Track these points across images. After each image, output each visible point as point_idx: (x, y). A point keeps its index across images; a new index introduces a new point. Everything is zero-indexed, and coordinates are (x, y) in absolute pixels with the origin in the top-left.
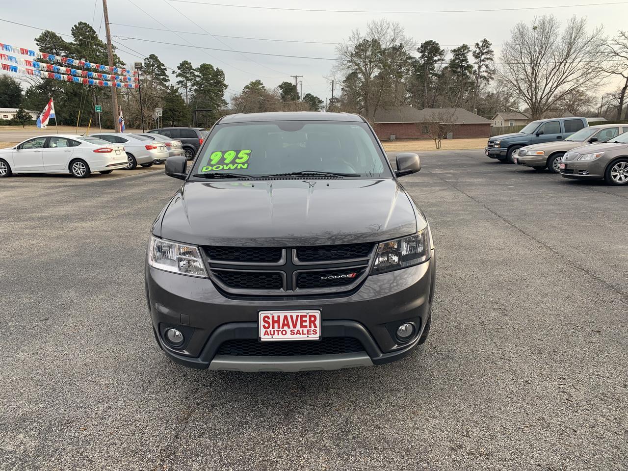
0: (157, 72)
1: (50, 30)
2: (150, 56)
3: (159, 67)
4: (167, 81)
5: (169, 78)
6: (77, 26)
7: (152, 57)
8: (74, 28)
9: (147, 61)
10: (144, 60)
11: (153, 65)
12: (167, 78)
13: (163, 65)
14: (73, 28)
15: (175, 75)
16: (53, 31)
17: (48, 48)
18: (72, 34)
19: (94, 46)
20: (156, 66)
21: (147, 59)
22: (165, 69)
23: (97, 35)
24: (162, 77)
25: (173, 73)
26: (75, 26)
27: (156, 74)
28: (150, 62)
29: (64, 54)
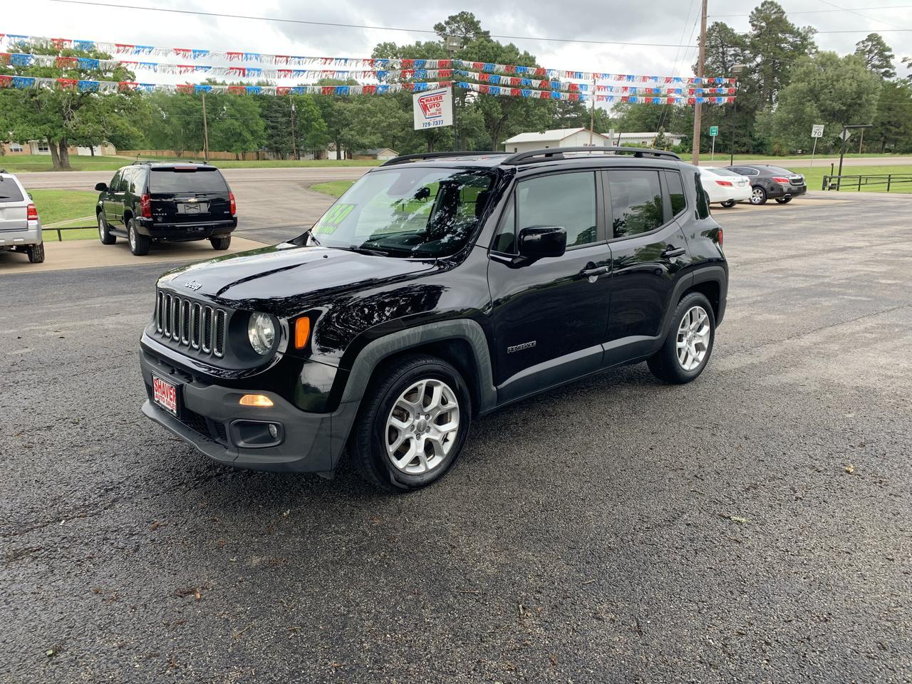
0: (877, 63)
1: (719, 22)
2: (868, 36)
3: (881, 54)
4: (890, 75)
5: (896, 70)
6: (760, 8)
7: (872, 38)
8: (755, 12)
9: (861, 45)
10: (857, 44)
11: (870, 51)
12: (891, 71)
13: (890, 50)
14: (752, 13)
15: (907, 63)
16: (723, 22)
17: (712, 47)
18: (750, 22)
19: (780, 35)
20: (876, 52)
21: (863, 42)
22: (892, 56)
23: (786, 17)
24: (883, 70)
25: (904, 60)
26: (757, 9)
27: (874, 66)
28: (868, 45)
29: (733, 52)
